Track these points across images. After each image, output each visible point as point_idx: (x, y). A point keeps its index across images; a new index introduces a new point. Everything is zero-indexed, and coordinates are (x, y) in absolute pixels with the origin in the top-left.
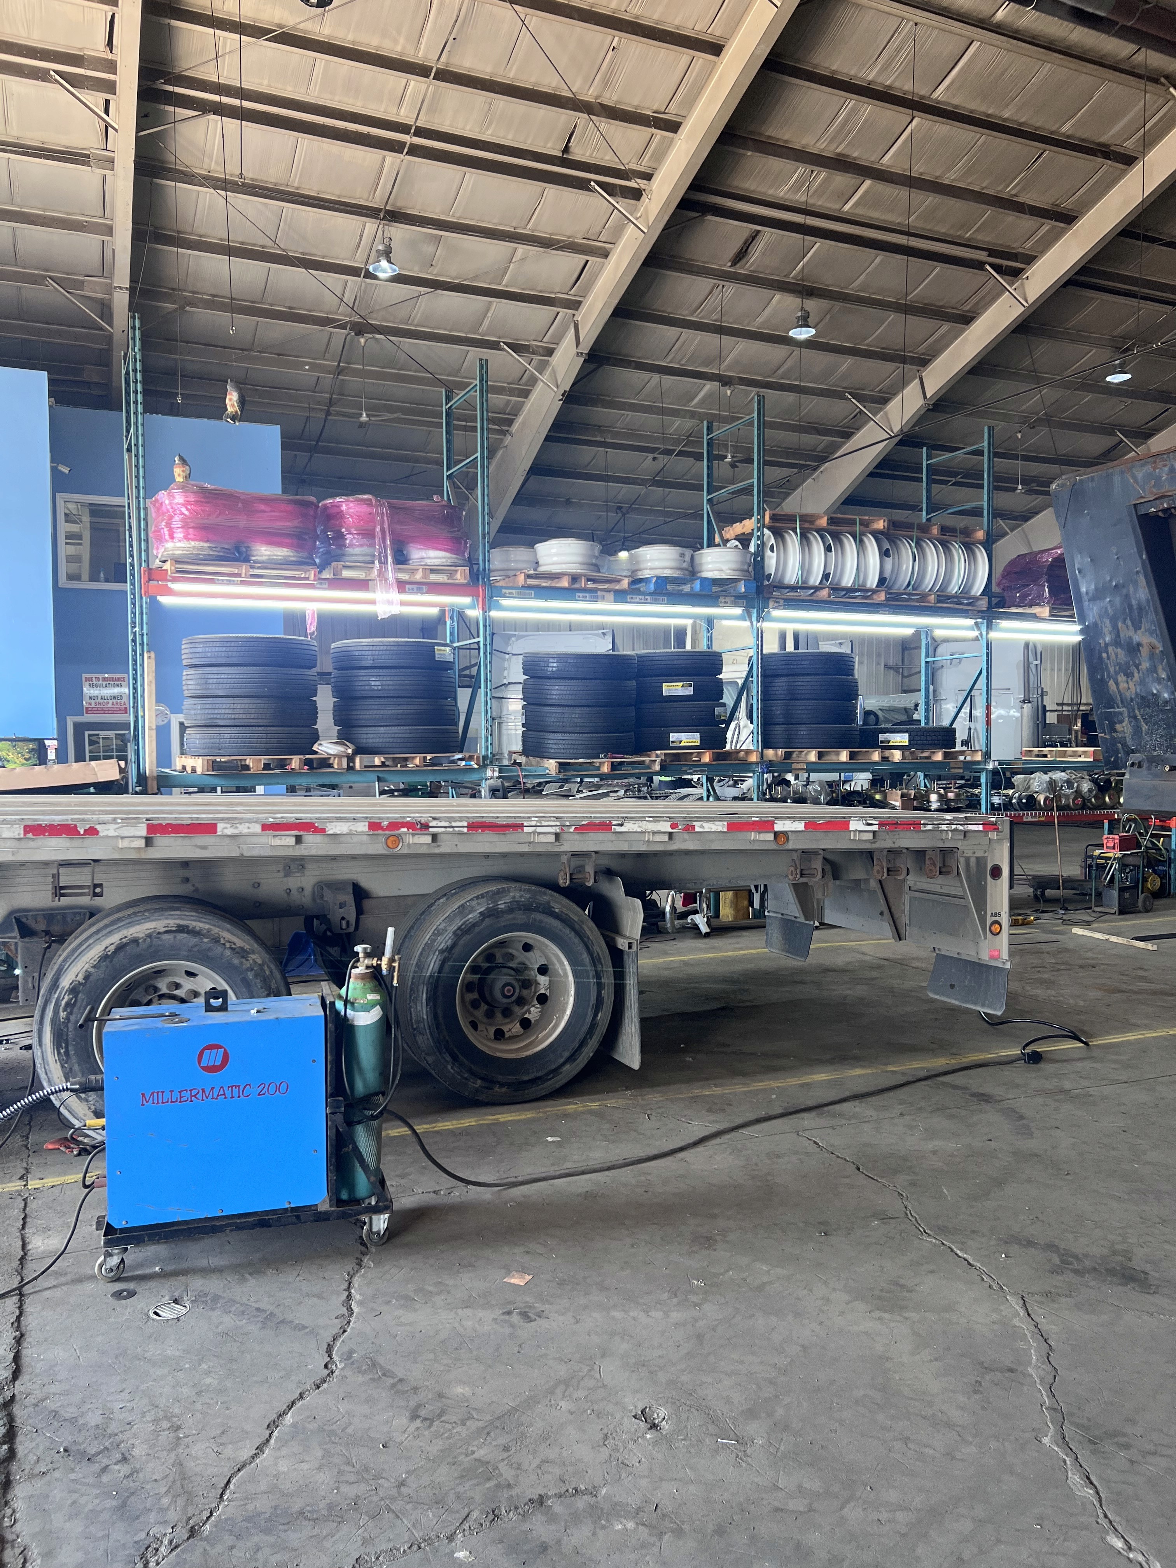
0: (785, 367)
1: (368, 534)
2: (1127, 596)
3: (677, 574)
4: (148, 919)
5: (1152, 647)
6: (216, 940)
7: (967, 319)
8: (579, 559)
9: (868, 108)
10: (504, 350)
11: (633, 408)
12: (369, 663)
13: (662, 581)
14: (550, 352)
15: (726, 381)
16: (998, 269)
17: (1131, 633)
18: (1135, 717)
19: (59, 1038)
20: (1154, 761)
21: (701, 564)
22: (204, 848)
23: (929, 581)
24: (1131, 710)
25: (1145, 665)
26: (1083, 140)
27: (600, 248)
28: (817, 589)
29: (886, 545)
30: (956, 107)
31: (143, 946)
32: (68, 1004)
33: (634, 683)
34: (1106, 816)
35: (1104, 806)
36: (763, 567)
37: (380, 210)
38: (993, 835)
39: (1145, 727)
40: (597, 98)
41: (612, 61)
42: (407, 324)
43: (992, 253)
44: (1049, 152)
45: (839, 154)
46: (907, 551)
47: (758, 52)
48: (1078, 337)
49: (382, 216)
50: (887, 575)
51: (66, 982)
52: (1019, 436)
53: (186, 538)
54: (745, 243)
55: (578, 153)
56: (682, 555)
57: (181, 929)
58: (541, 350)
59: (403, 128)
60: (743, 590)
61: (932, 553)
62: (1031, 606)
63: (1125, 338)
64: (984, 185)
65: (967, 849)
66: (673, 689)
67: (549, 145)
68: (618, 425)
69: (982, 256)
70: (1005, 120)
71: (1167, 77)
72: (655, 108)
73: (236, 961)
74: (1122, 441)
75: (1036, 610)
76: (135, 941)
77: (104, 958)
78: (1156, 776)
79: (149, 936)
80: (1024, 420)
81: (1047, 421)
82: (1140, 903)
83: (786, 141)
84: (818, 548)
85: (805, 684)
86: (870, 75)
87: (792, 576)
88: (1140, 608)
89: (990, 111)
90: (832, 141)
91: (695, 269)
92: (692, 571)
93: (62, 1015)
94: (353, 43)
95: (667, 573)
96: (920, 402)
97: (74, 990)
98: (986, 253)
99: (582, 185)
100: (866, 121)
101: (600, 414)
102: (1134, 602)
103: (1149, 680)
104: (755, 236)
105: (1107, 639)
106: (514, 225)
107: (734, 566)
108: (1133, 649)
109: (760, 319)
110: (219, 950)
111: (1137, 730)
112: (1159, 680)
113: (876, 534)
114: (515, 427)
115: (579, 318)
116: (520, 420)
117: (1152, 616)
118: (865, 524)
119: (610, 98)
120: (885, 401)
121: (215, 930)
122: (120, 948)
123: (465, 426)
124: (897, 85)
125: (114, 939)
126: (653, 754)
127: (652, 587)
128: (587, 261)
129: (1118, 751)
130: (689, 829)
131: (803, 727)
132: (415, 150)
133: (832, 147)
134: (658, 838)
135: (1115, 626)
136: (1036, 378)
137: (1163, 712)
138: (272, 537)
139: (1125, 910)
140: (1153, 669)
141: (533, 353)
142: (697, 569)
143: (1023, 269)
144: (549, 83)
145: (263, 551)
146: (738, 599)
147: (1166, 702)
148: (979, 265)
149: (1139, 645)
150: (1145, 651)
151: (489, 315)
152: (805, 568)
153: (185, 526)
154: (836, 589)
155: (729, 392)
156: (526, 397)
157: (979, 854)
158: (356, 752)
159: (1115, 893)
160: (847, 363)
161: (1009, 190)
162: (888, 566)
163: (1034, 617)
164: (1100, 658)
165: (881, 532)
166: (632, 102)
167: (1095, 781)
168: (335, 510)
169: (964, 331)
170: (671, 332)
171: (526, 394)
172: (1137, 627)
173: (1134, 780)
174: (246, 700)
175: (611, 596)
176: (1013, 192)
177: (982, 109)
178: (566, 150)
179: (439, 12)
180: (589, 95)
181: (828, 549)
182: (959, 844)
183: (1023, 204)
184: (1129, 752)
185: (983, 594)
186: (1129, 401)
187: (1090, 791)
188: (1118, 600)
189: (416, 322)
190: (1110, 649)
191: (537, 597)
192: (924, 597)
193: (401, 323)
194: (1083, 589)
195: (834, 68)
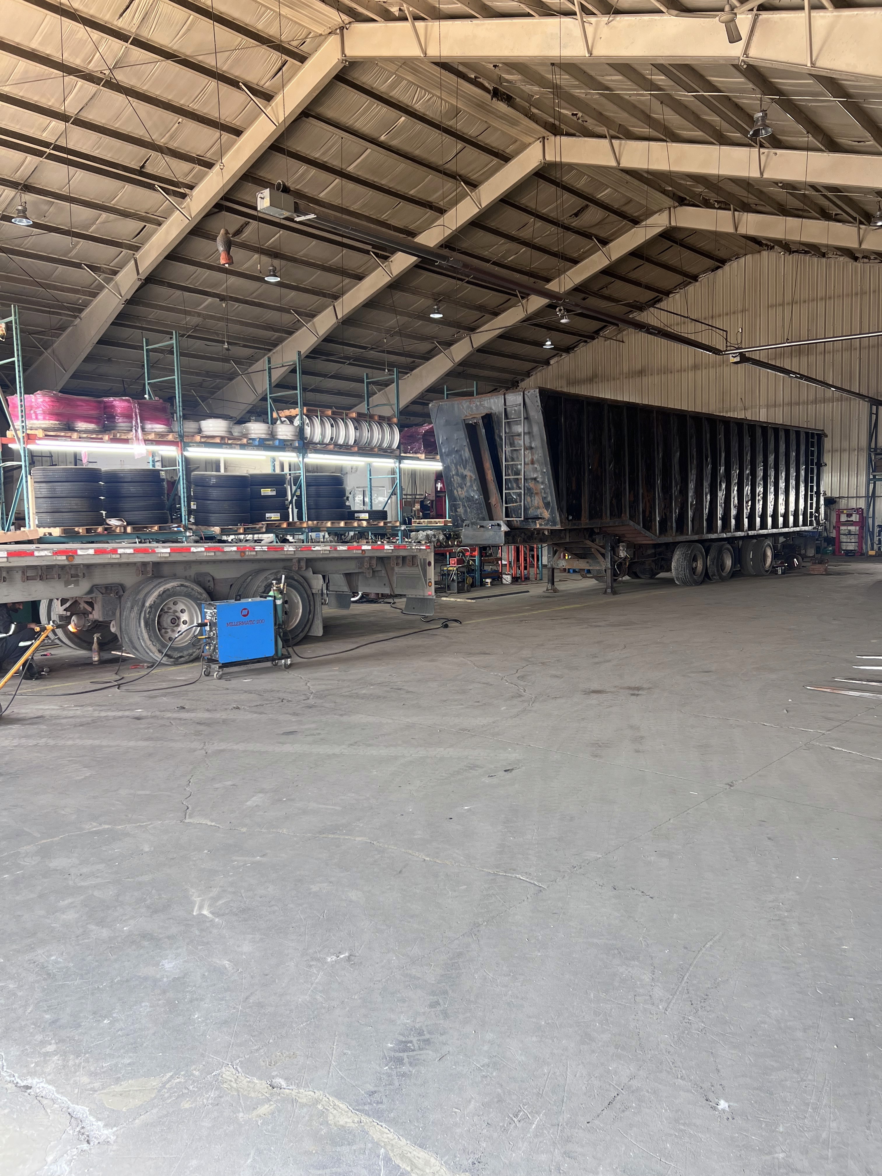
0: (257, 293)
1: (129, 417)
2: (461, 456)
3: (268, 437)
4: (171, 582)
5: (471, 477)
6: (193, 589)
7: (360, 278)
8: (225, 429)
9: (313, 171)
10: (85, 269)
11: (162, 308)
12: (129, 480)
13: (262, 440)
14: (115, 273)
15: (222, 298)
16: (377, 255)
17: (463, 470)
18: (465, 506)
19: (147, 624)
20: (473, 524)
21: (276, 432)
22: (185, 557)
23: (375, 441)
24: (463, 503)
25: (468, 484)
26: (420, 199)
27: (154, 219)
28: (327, 445)
29: (356, 424)
30: (358, 175)
31: (171, 591)
32: (149, 612)
33: (249, 489)
34: (448, 551)
35: (448, 546)
36: (303, 434)
37: (20, 184)
38: (428, 550)
39: (469, 510)
40: (165, 144)
41: (177, 128)
42: (19, 247)
43: (374, 247)
44: (403, 203)
45: (297, 189)
46: (365, 426)
47: (264, 144)
48: (415, 292)
49: (20, 188)
50: (357, 439)
51: (147, 604)
52: (385, 341)
53: (44, 419)
54: (242, 226)
55: (149, 169)
56: (269, 427)
57: (182, 585)
58: (108, 271)
59: (47, 145)
60: (297, 445)
61: (376, 429)
62: (416, 453)
63: (439, 294)
64: (371, 213)
65: (420, 556)
66: (267, 492)
67: (132, 163)
68: (150, 317)
69: (369, 248)
70: (382, 185)
71: (460, 176)
72: (198, 153)
73: (199, 597)
74: (437, 346)
75: (419, 455)
76: (168, 590)
77: (159, 596)
78: (474, 530)
79: (173, 588)
80: (388, 331)
81: (400, 333)
82: (466, 588)
83: (269, 180)
84: (328, 426)
85: (323, 489)
86: (316, 155)
87: (317, 438)
88: (466, 460)
89: (375, 180)
90: (294, 183)
91: (211, 237)
92: (272, 435)
93: (148, 616)
94: (22, 97)
95: (263, 436)
96: (334, 321)
97: (150, 607)
98: (371, 247)
99: (151, 187)
100: (312, 176)
101: (141, 310)
102: (464, 458)
103: (470, 490)
104: (247, 224)
105: (454, 473)
106: (103, 200)
107: (293, 433)
108: (464, 477)
109: (245, 266)
110: (194, 592)
111: (466, 511)
112: (474, 491)
113: (352, 419)
114: (83, 315)
115: (137, 256)
116: (87, 310)
117: (470, 464)
118: (347, 415)
119: (174, 145)
120: (313, 316)
121: (192, 586)
122: (164, 592)
123: (50, 311)
124: (330, 161)
125: (162, 589)
126: (261, 523)
127: (257, 443)
128: (145, 226)
129: (458, 520)
130: (336, 549)
131: (324, 510)
132: (50, 157)
133: (293, 186)
134: (326, 552)
135: (456, 468)
136: (394, 310)
137: (476, 504)
138: (87, 419)
139: (460, 591)
140: (471, 486)
141: (104, 272)
142: (274, 434)
143: (389, 257)
144: (139, 132)
145: (81, 425)
146: (294, 449)
147: (477, 500)
148: (367, 252)
149: (466, 476)
150: (468, 478)
151: (78, 247)
152: (323, 435)
153: (44, 413)
154: (336, 445)
155: (224, 305)
156: (94, 297)
157: (424, 557)
158: (128, 524)
159: (456, 584)
160: (293, 293)
161: (384, 217)
162: (358, 434)
163: (418, 459)
164: (451, 480)
165: (354, 419)
166: (185, 149)
167: (445, 535)
168: (109, 404)
169: (358, 284)
170: (191, 268)
171: (95, 295)
172: (465, 468)
173: (467, 532)
174: (76, 499)
175: (238, 447)
176: (386, 218)
177: (372, 178)
178: (143, 167)
179: (79, 91)
180: (161, 142)
181: (332, 426)
182: (418, 554)
183: (390, 224)
184: (463, 521)
185: (397, 448)
186: (441, 326)
187: (443, 539)
188: (457, 457)
189: (26, 247)
190: (455, 477)
191: (205, 447)
192: (372, 449)
193: (15, 246)
194: (444, 451)
195: (298, 149)
